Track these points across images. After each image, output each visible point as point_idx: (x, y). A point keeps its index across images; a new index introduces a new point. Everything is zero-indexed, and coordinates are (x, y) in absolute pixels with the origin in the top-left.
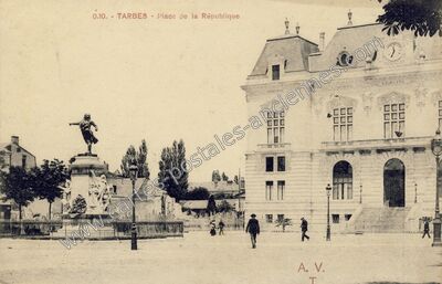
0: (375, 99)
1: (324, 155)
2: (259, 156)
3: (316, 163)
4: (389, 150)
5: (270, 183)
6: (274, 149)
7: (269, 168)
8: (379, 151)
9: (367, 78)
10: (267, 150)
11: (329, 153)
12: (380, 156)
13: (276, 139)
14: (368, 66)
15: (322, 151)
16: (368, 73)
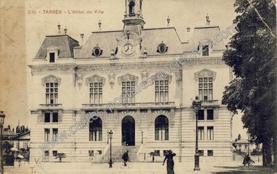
0: (116, 78)
1: (84, 112)
2: (40, 112)
3: (78, 117)
4: (125, 110)
5: (47, 131)
6: (51, 108)
7: (47, 120)
8: (119, 111)
9: (111, 64)
10: (45, 108)
11: (87, 111)
12: (120, 114)
13: (52, 101)
14: (112, 57)
15: (82, 110)
16: (113, 62)
